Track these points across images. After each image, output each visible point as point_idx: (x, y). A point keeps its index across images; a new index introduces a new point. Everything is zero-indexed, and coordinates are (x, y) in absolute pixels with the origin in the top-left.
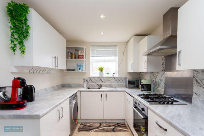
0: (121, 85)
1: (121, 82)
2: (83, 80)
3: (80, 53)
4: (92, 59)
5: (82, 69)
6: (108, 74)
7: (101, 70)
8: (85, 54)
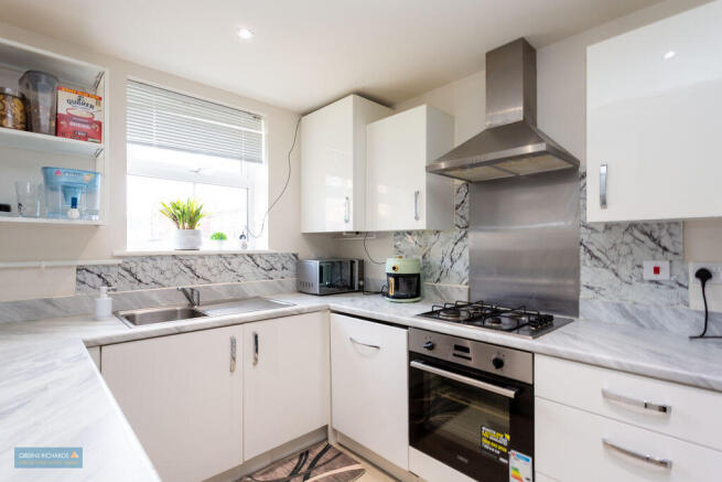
0: (279, 287)
1: (280, 273)
2: (72, 276)
3: (64, 104)
4: (136, 154)
6: (221, 237)
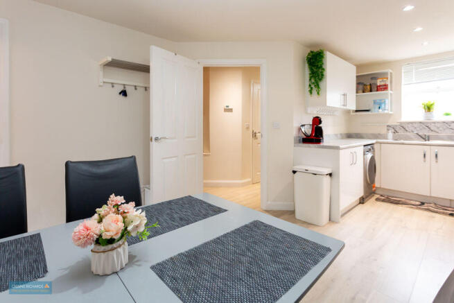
2: (386, 128)
3: (379, 82)
5: (385, 107)
6: (447, 114)
7: (429, 108)
8: (391, 82)
